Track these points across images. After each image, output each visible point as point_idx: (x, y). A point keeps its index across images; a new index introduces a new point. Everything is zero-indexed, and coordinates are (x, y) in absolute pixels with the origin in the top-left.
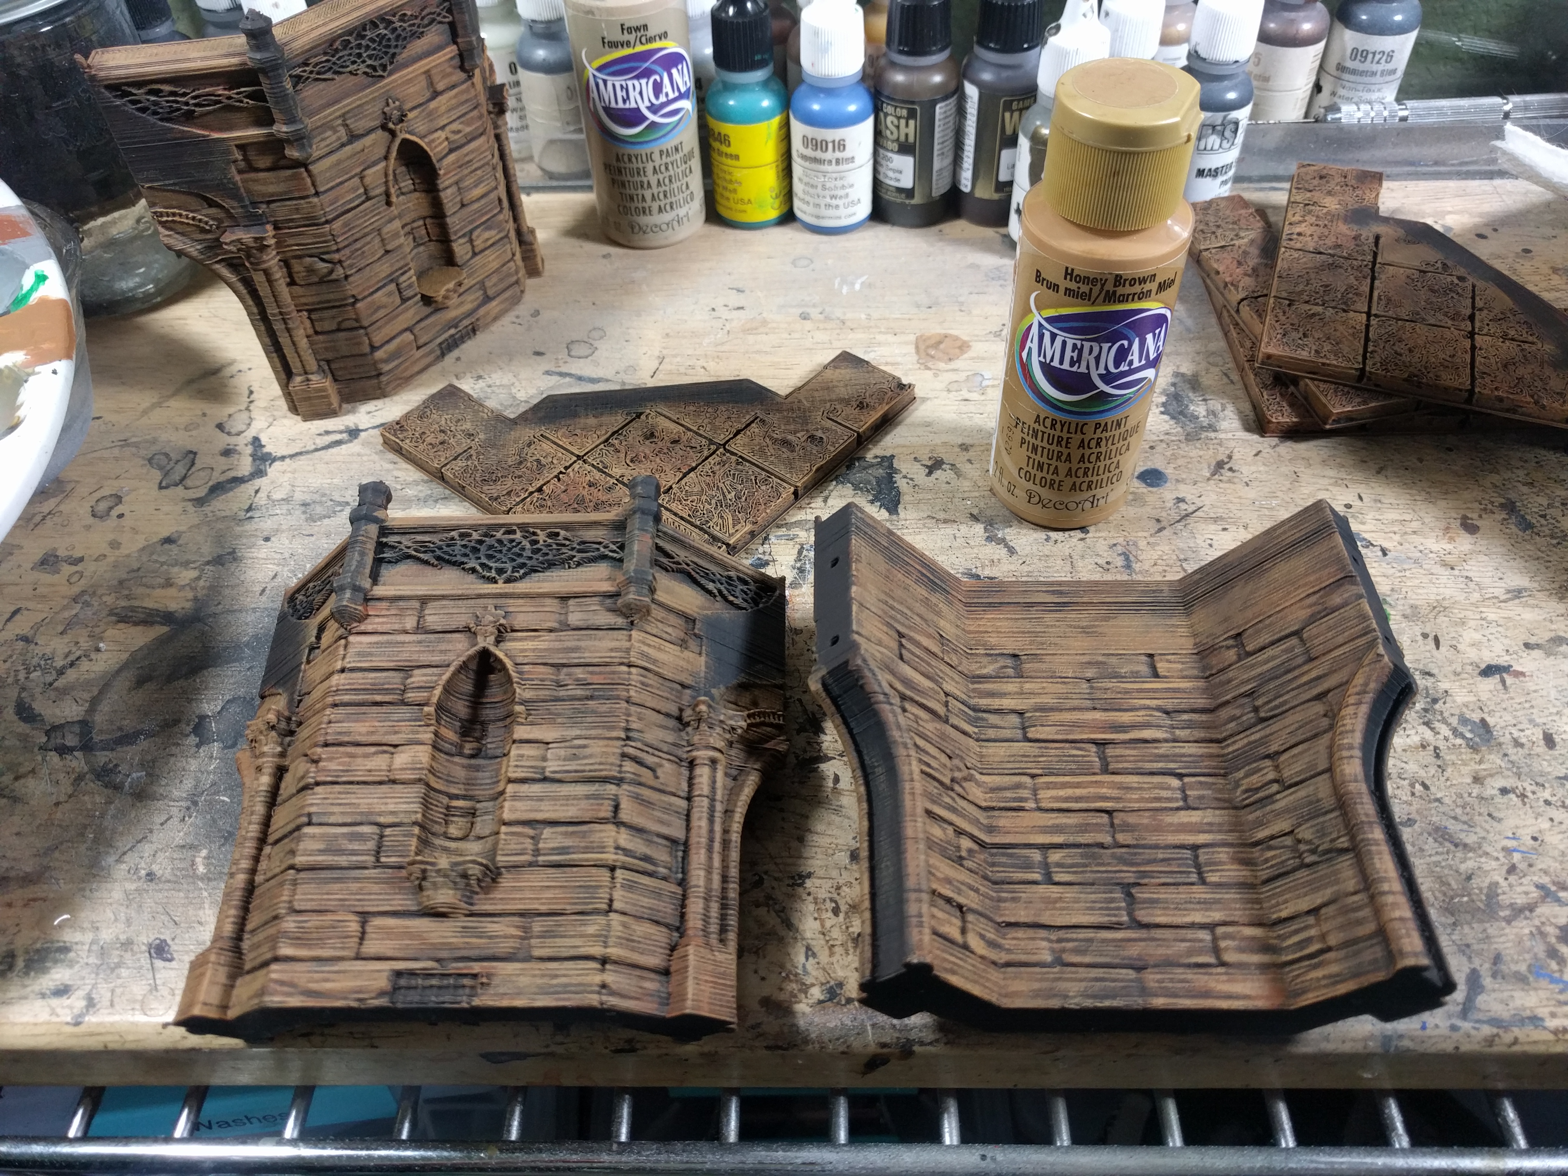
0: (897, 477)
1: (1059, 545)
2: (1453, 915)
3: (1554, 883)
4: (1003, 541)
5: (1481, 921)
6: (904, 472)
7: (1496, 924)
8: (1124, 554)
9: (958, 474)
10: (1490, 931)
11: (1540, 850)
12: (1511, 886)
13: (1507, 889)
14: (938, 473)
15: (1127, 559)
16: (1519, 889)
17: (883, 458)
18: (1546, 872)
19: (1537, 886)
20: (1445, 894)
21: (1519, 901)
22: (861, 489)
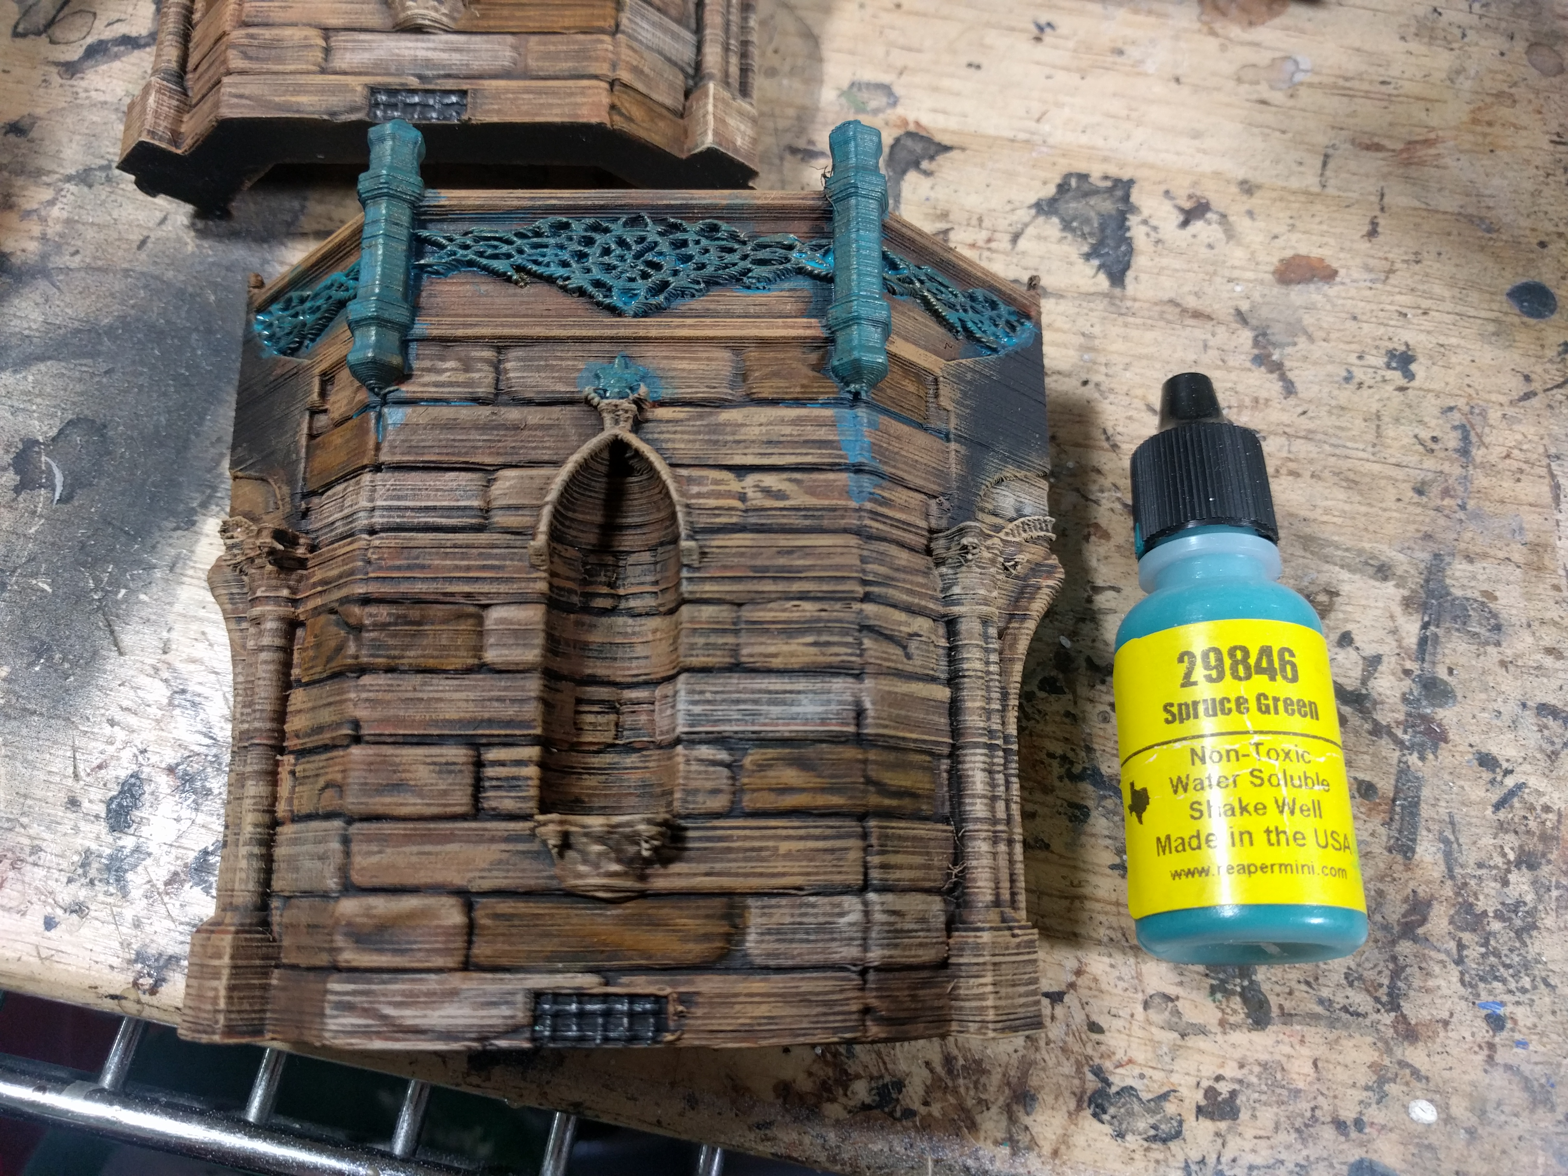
0: (1133, 220)
1: (1365, 392)
4: (1277, 368)
6: (1146, 213)
8: (1463, 427)
9: (1230, 234)
14: (1197, 226)
15: (1466, 438)
17: (1117, 182)
22: (1073, 230)
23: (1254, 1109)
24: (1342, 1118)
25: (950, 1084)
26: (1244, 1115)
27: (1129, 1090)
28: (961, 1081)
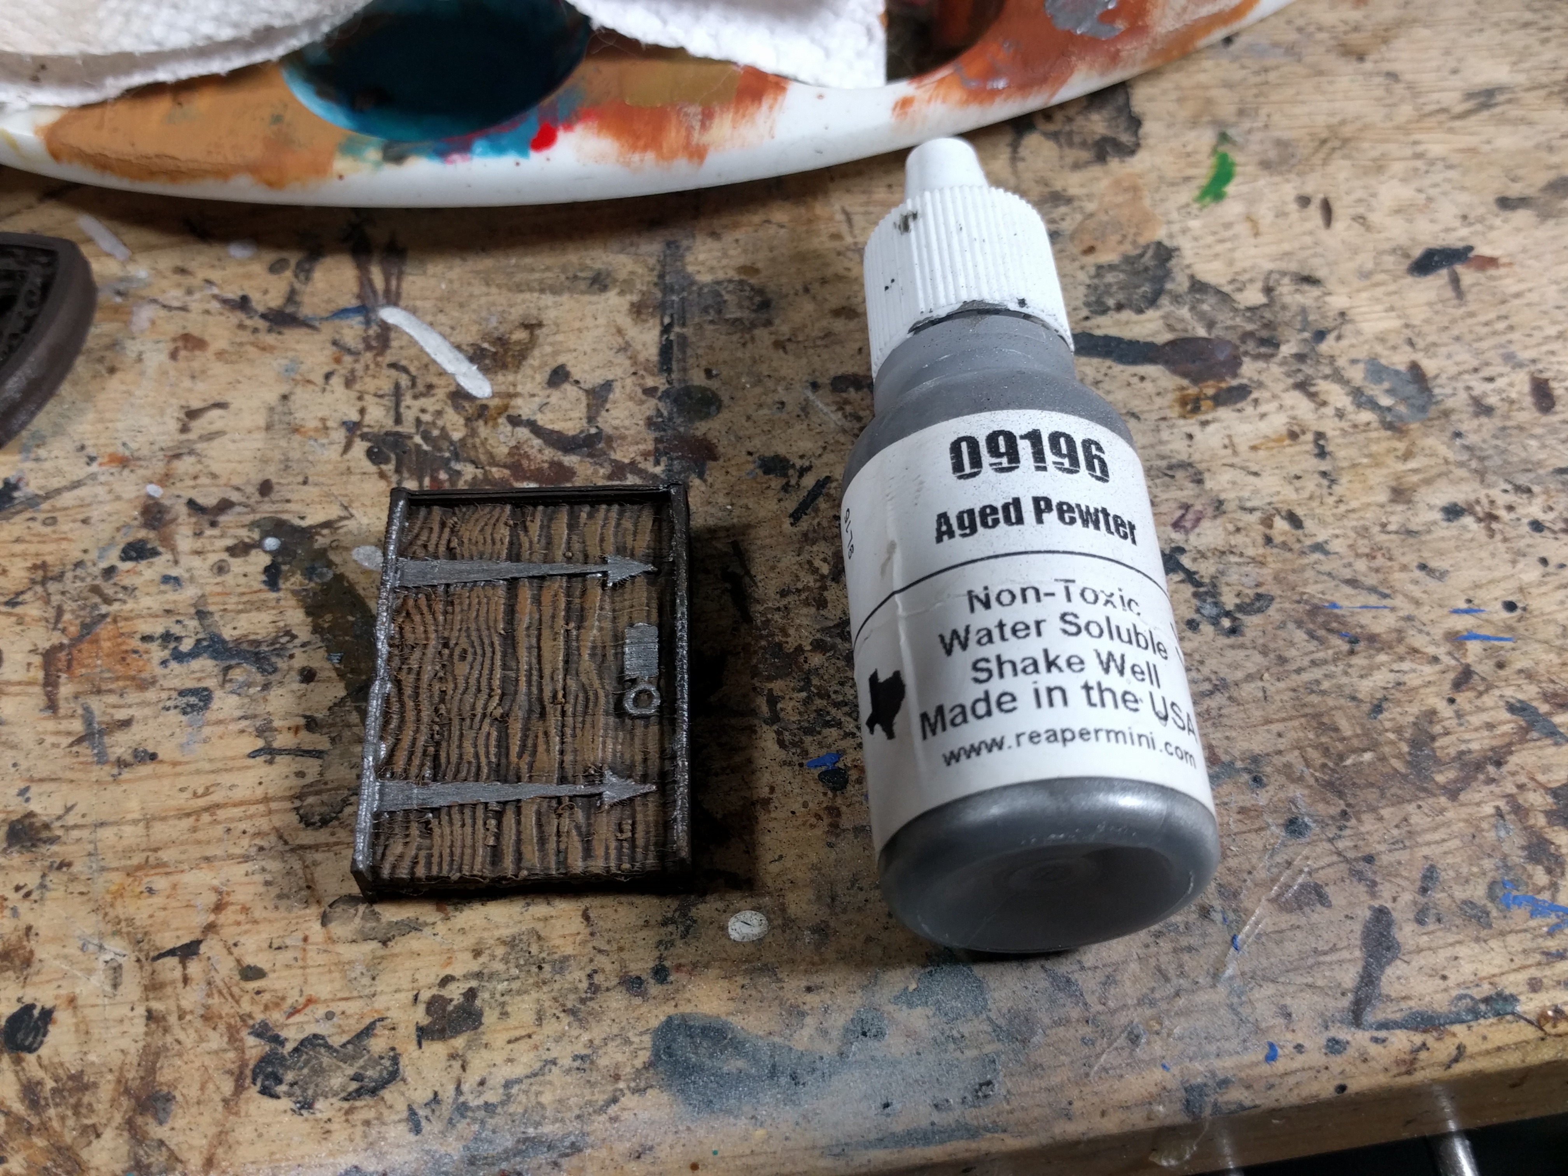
2: (1341, 795)
3: (1546, 697)
5: (1400, 801)
7: (1428, 803)
10: (1418, 819)
11: (1521, 627)
12: (1459, 715)
13: (1451, 723)
16: (1476, 720)
18: (1529, 675)
19: (1512, 708)
20: (1326, 751)
21: (1475, 746)
23: (503, 1004)
24: (633, 974)
25: (35, 1121)
26: (490, 1018)
27: (313, 1041)
28: (52, 1112)
